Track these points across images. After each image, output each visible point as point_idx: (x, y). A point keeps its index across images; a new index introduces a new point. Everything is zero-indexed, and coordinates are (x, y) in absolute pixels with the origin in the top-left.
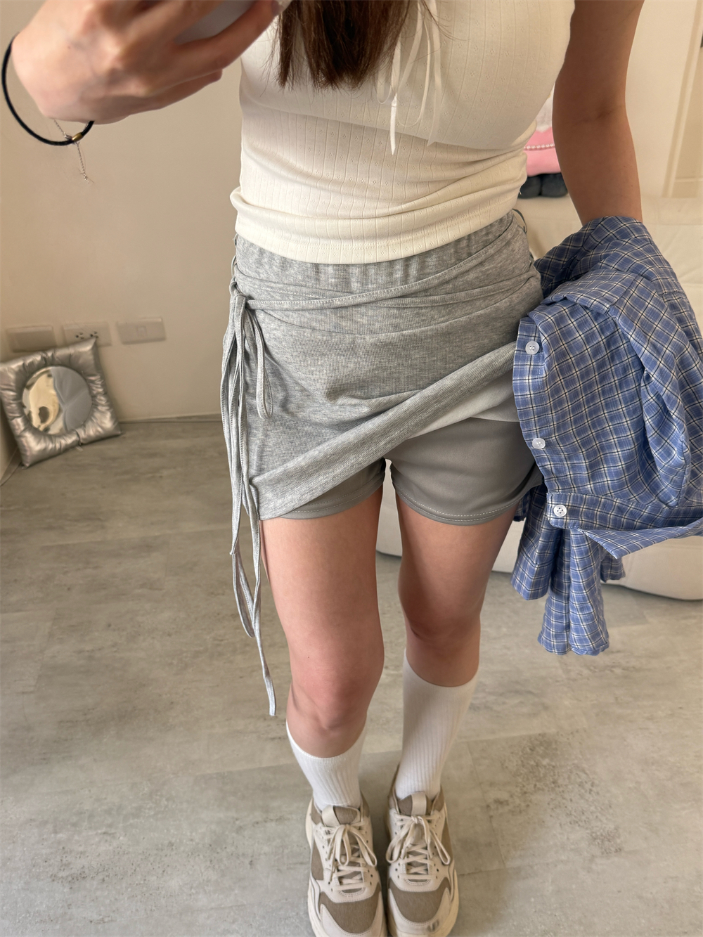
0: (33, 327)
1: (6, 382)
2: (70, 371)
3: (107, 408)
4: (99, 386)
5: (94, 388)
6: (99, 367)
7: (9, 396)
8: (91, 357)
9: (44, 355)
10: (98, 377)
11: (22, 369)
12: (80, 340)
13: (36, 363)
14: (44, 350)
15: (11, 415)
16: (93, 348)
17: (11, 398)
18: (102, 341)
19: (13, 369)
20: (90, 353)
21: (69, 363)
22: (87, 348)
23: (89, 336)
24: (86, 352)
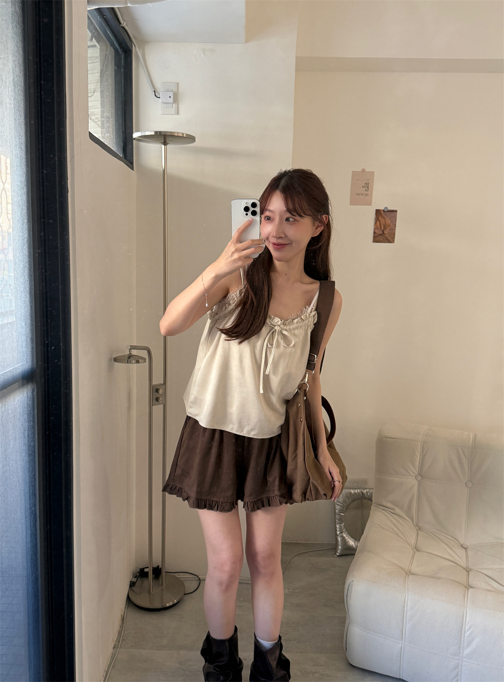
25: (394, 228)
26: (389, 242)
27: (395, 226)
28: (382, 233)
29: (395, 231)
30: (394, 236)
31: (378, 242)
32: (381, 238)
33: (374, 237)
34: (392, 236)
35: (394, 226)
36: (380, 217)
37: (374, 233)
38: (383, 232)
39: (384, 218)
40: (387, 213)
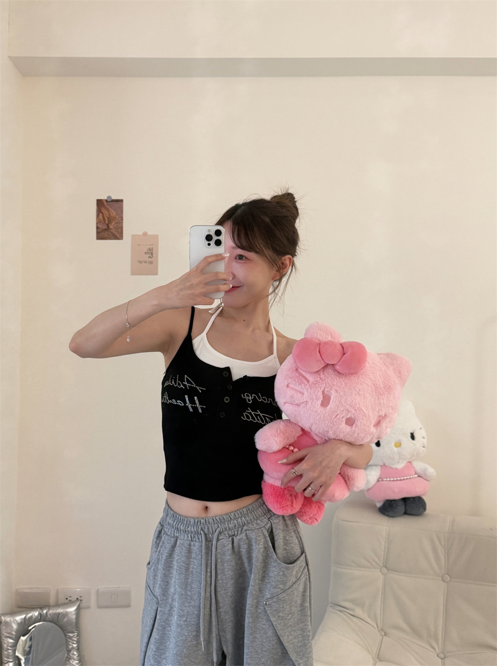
0: (37, 588)
1: (9, 631)
2: (57, 627)
3: (77, 662)
4: (75, 642)
5: (71, 643)
6: (77, 625)
7: (8, 642)
8: (74, 617)
9: (41, 612)
10: (76, 634)
11: (23, 621)
12: (70, 603)
13: (34, 617)
14: (42, 608)
15: (6, 659)
16: (76, 610)
17: (10, 645)
18: (83, 604)
19: (16, 620)
20: (73, 613)
21: (57, 621)
22: (72, 609)
23: (76, 599)
24: (71, 612)
25: (121, 221)
26: (118, 239)
27: (122, 219)
28: (106, 227)
29: (122, 226)
30: (122, 230)
31: (102, 239)
32: (105, 234)
33: (98, 233)
34: (120, 230)
35: (120, 218)
36: (103, 208)
37: (97, 228)
38: (108, 227)
39: (108, 210)
40: (112, 203)
